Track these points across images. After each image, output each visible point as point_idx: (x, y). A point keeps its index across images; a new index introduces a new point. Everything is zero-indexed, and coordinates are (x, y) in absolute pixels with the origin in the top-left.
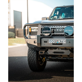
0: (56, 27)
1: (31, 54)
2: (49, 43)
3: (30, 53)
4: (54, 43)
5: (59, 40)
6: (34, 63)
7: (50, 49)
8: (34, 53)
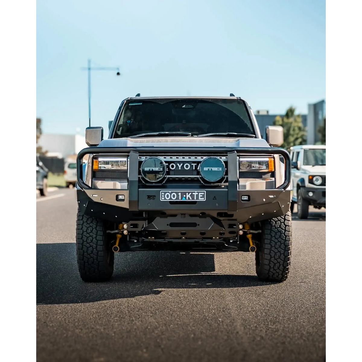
0: (174, 159)
1: (89, 231)
2: (162, 199)
3: (85, 229)
4: (174, 199)
5: (189, 193)
6: (95, 257)
7: (161, 217)
8: (97, 229)
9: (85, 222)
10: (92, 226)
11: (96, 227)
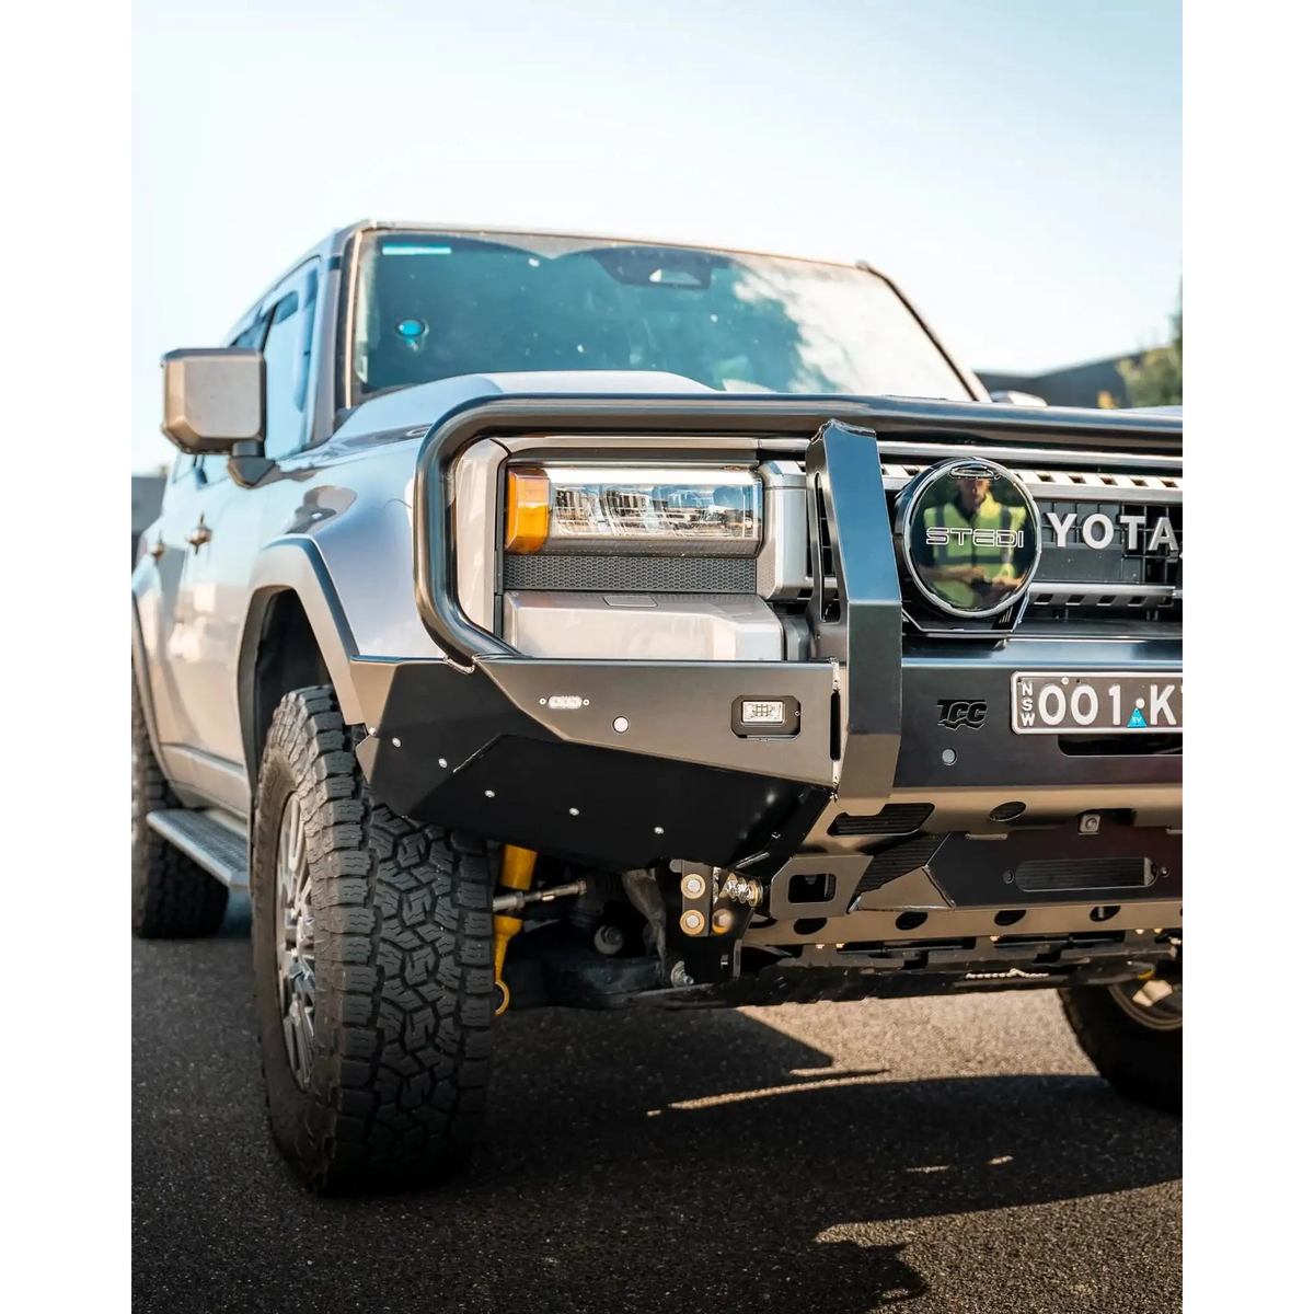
2: (1023, 724)
3: (386, 900)
6: (446, 1063)
8: (461, 897)
9: (385, 860)
10: (430, 883)
11: (454, 888)
